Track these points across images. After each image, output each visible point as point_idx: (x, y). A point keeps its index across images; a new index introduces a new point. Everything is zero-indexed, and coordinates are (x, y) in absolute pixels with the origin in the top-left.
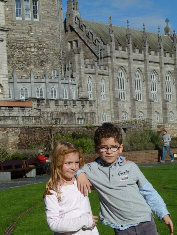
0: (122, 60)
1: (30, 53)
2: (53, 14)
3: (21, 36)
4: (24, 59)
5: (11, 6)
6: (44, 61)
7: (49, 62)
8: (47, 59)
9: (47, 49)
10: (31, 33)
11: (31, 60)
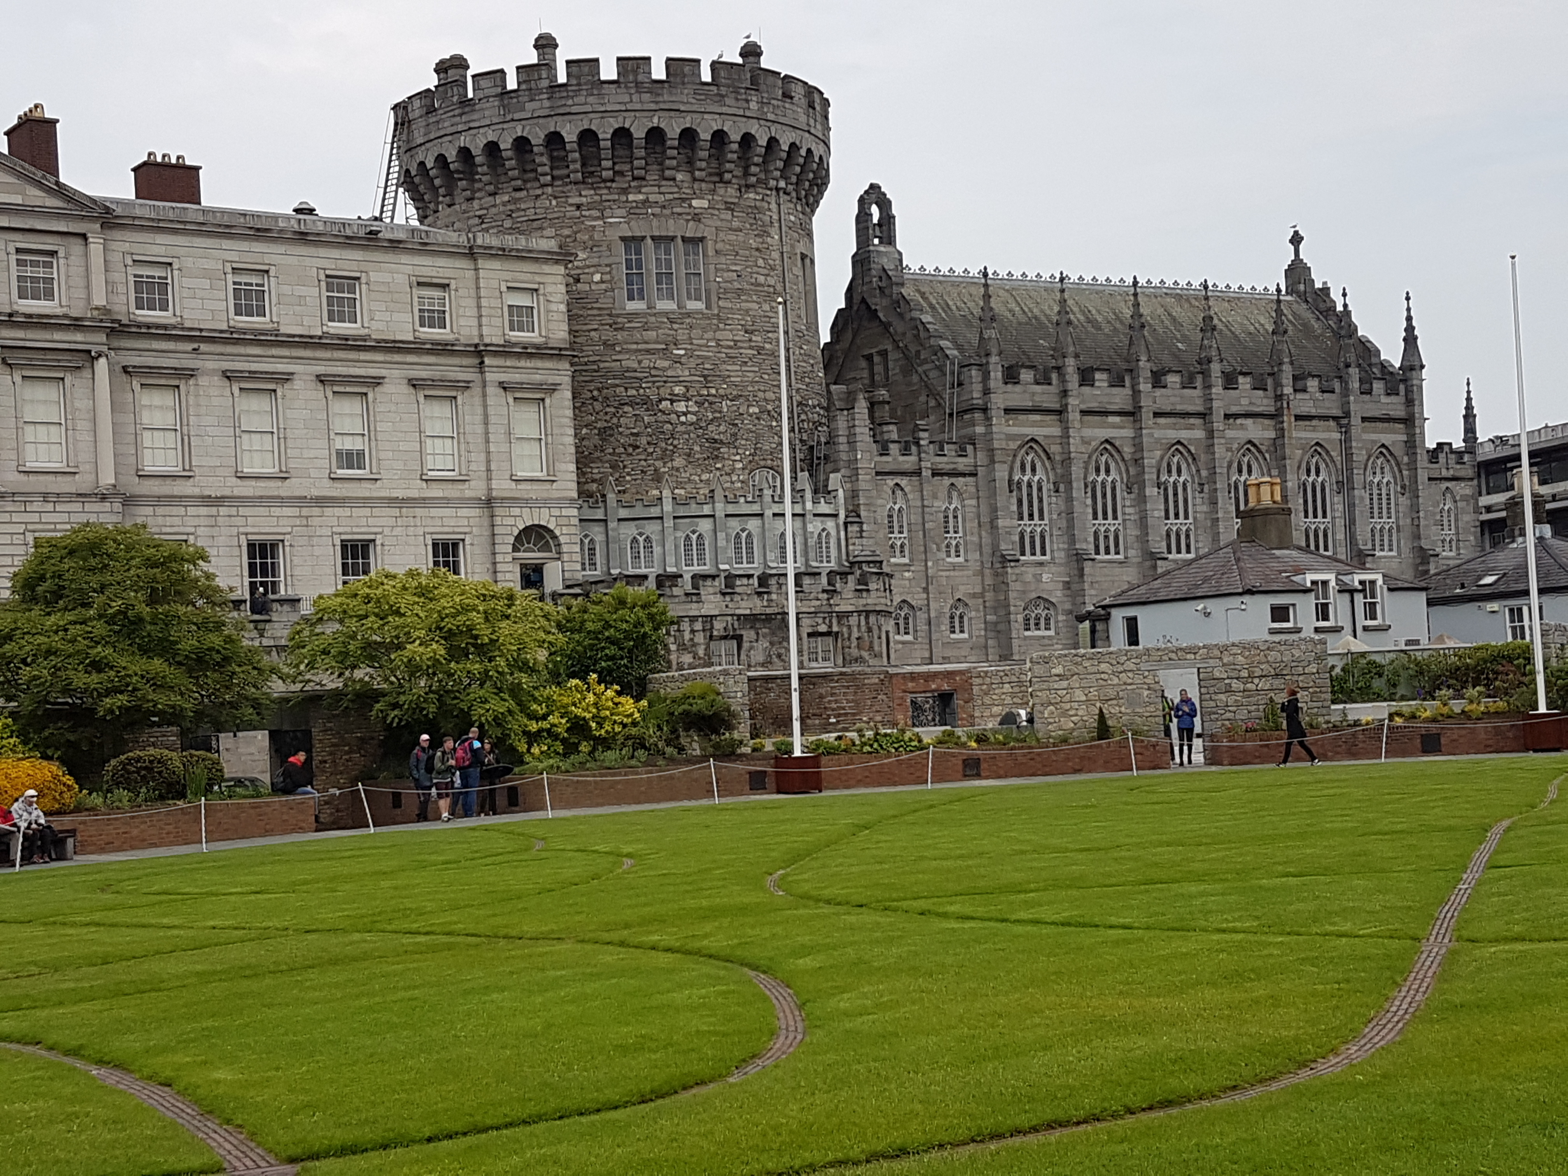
0: (1037, 417)
1: (674, 416)
2: (761, 279)
3: (640, 362)
4: (649, 439)
5: (607, 265)
6: (722, 442)
7: (743, 442)
8: (735, 435)
9: (731, 400)
10: (675, 352)
11: (676, 442)
